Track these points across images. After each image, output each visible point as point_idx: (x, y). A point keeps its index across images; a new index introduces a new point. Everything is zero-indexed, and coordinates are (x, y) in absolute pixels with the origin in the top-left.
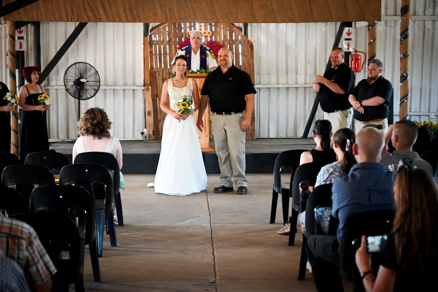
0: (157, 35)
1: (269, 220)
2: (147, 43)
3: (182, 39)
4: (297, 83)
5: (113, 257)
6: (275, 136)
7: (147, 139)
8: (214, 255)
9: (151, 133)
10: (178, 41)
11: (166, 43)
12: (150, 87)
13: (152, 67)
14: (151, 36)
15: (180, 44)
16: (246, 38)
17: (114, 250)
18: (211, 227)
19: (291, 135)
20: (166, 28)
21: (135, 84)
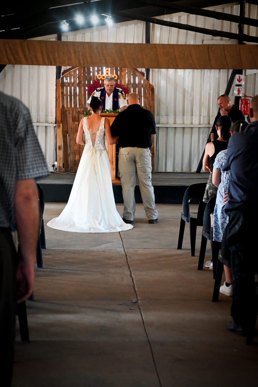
0: (68, 78)
1: (176, 246)
2: (59, 85)
3: (91, 82)
4: (192, 124)
5: (41, 277)
6: (171, 171)
7: (57, 171)
8: (131, 277)
9: (61, 165)
10: (87, 83)
11: (76, 85)
12: (61, 124)
13: (63, 106)
14: (62, 79)
15: (89, 86)
16: (148, 82)
17: (41, 271)
18: (125, 251)
19: (185, 169)
20: (76, 71)
21: (47, 121)
